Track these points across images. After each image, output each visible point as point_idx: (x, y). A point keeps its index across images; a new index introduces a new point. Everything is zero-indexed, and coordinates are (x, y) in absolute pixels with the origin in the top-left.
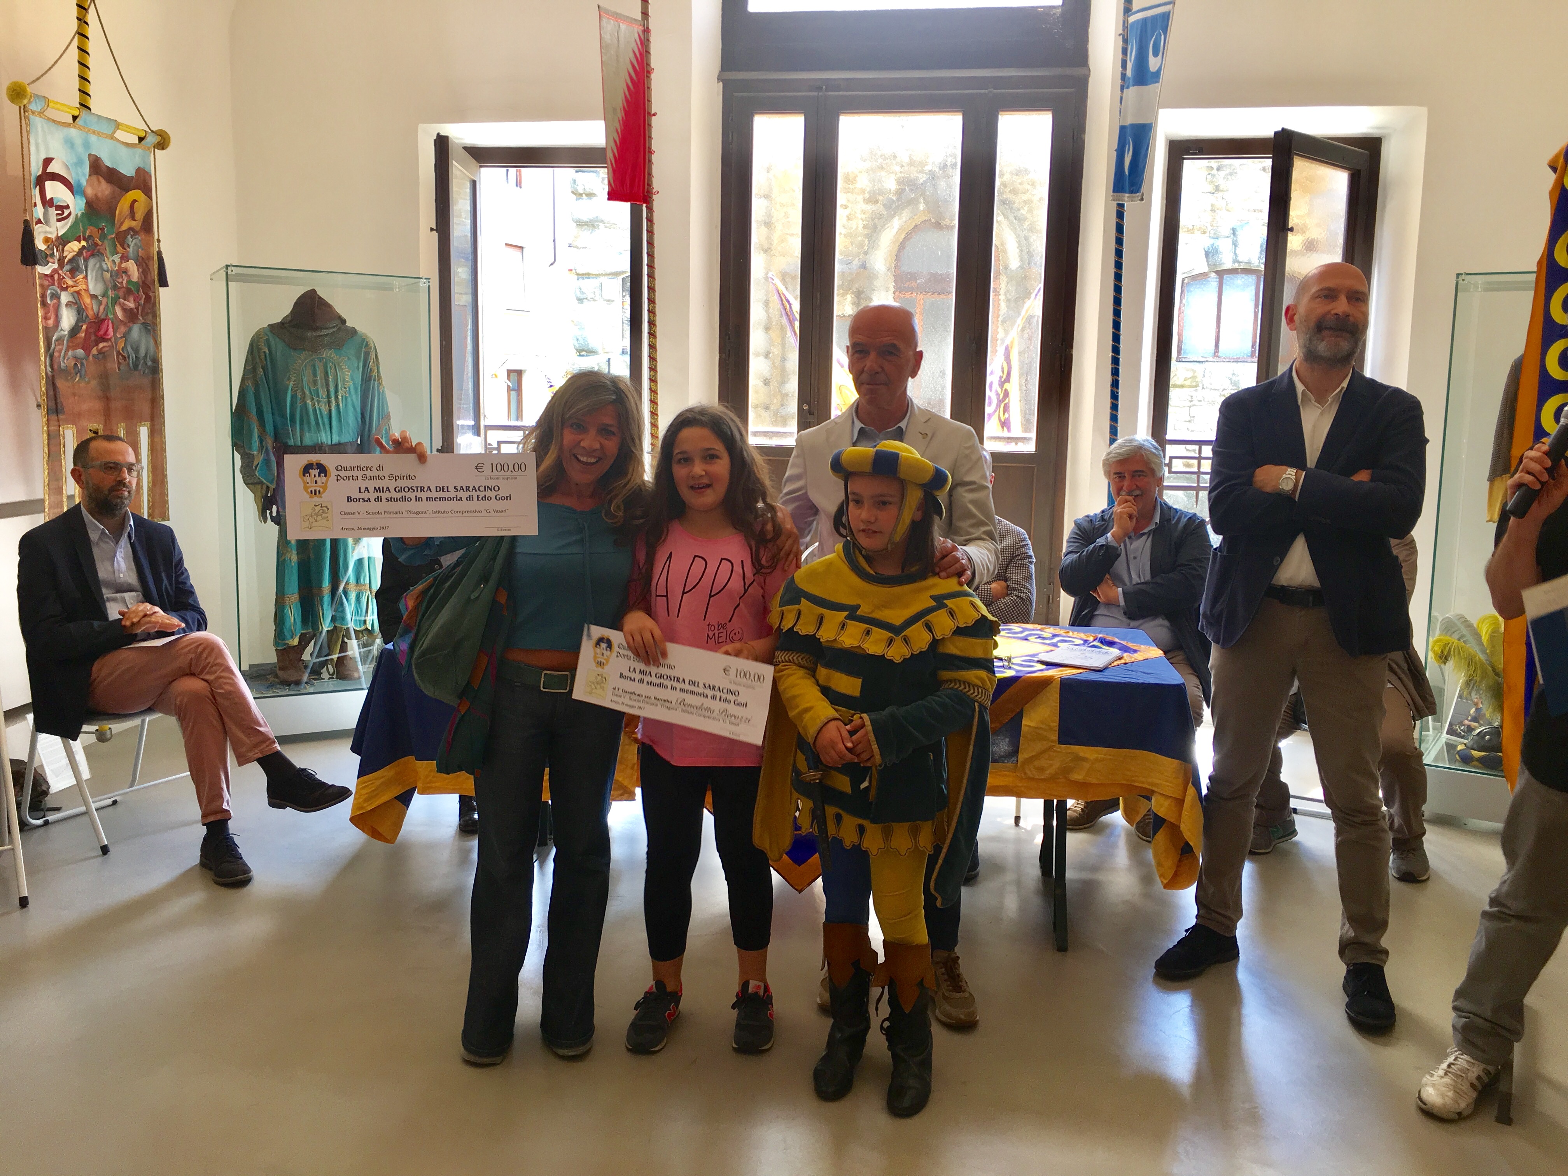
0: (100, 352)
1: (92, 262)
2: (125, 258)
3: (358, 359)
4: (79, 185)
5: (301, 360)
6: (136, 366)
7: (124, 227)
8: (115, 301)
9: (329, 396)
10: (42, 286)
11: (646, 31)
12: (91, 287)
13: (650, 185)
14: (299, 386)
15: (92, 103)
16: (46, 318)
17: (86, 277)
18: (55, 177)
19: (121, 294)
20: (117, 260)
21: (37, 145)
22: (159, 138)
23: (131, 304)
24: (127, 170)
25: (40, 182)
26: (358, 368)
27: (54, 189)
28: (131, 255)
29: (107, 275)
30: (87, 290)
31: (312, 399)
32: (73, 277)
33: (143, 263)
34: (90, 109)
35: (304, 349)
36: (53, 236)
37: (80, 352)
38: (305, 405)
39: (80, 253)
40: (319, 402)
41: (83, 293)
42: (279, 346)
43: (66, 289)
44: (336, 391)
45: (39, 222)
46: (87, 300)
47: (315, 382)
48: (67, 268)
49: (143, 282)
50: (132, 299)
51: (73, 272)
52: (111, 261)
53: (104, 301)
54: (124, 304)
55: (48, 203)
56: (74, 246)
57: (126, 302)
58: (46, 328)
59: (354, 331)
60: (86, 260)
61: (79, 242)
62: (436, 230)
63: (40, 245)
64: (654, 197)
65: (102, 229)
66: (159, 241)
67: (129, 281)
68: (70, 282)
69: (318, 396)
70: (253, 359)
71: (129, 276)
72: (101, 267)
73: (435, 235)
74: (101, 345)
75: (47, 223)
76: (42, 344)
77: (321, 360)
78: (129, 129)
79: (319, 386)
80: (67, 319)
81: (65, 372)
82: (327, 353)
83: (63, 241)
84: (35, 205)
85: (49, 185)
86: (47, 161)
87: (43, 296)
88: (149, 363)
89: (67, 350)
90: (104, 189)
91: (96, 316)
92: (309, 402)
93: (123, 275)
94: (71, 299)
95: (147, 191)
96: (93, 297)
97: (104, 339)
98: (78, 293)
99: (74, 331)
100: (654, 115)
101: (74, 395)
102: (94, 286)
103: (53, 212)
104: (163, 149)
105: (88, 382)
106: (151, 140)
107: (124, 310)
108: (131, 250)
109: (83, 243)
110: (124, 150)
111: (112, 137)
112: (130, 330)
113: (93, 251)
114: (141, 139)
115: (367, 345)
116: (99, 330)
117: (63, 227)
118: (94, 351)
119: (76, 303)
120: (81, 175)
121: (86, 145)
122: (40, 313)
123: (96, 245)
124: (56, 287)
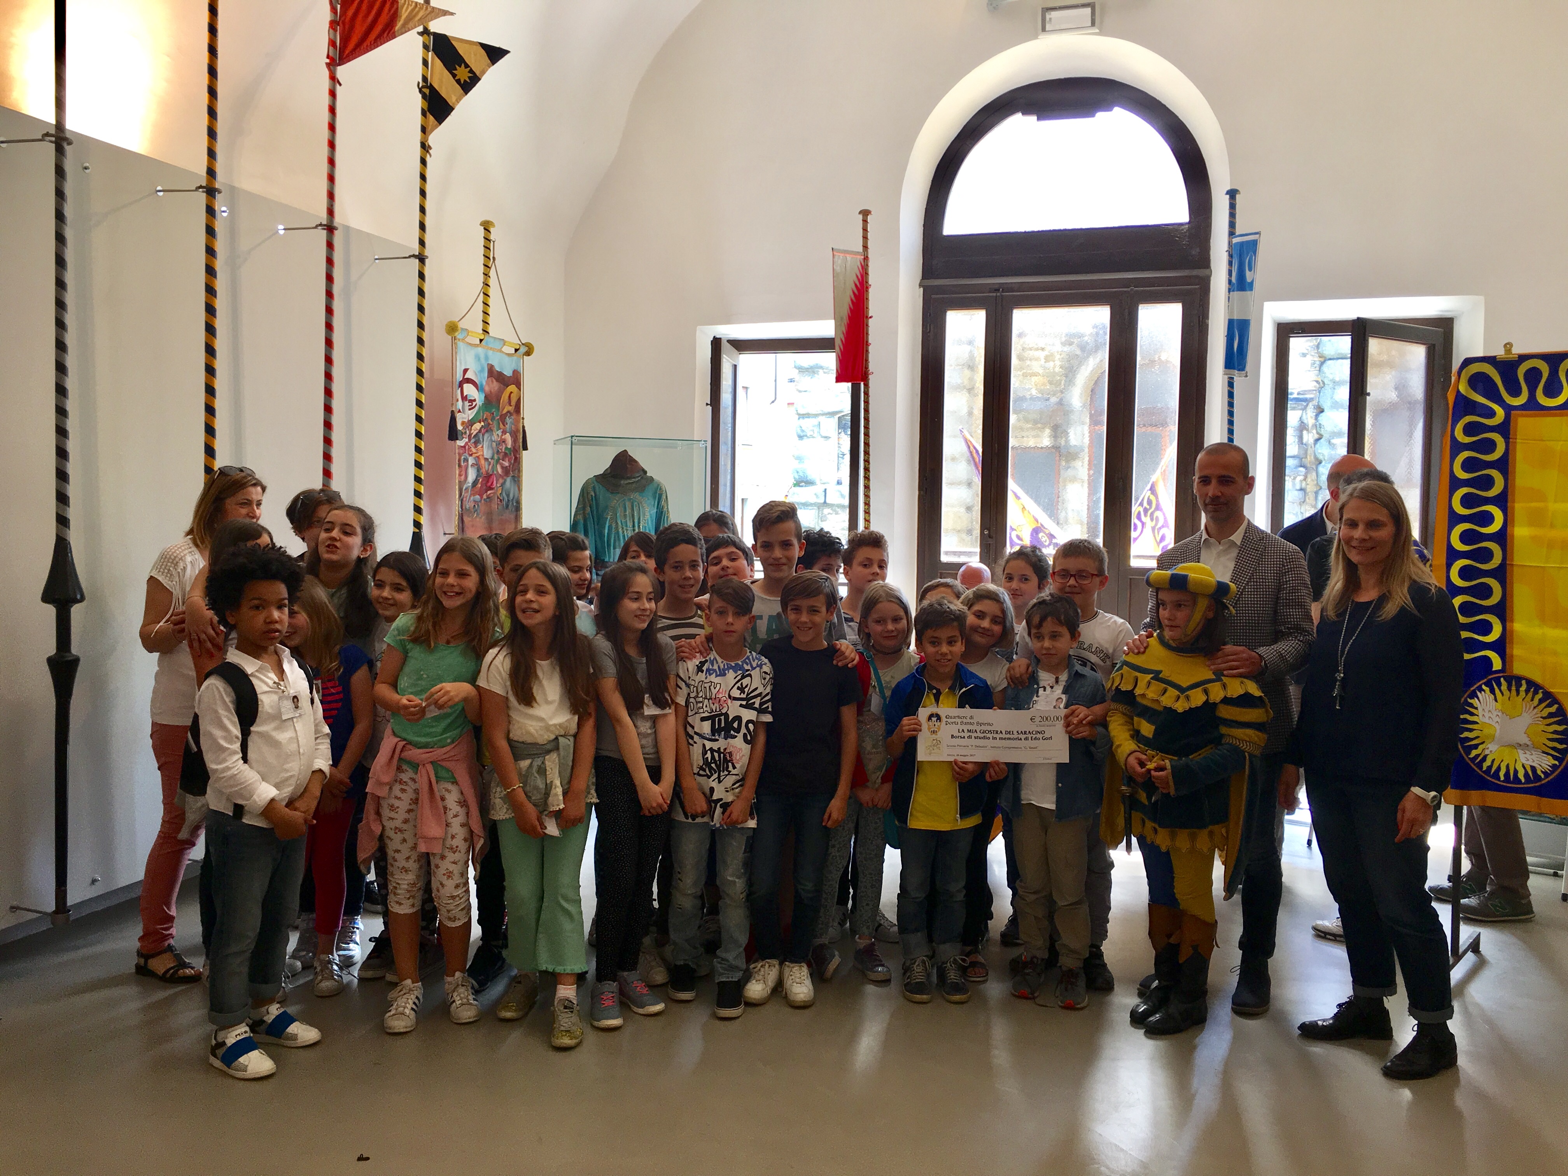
0: (488, 497)
1: (486, 436)
2: (504, 432)
3: (655, 498)
4: (482, 385)
5: (615, 501)
6: (507, 506)
7: (505, 411)
8: (498, 461)
9: (634, 526)
10: (459, 454)
11: (866, 258)
12: (485, 454)
13: (867, 368)
14: (614, 518)
15: (490, 329)
16: (460, 475)
17: (482, 447)
18: (469, 381)
19: (501, 457)
20: (499, 432)
21: (460, 360)
22: (526, 349)
23: (506, 464)
24: (508, 372)
25: (461, 385)
26: (654, 505)
27: (469, 389)
28: (508, 430)
29: (494, 444)
30: (483, 455)
31: (623, 528)
32: (476, 447)
33: (514, 435)
34: (488, 333)
35: (618, 493)
36: (466, 420)
37: (478, 497)
38: (618, 533)
39: (480, 431)
40: (627, 530)
41: (481, 457)
42: (601, 491)
43: (471, 455)
44: (639, 523)
45: (459, 411)
46: (483, 462)
47: (625, 516)
48: (473, 441)
49: (514, 448)
50: (507, 459)
51: (476, 443)
52: (497, 434)
53: (492, 462)
55: (464, 398)
56: (478, 426)
57: (503, 462)
58: (460, 482)
59: (652, 479)
60: (483, 435)
61: (480, 422)
62: (711, 405)
63: (460, 427)
64: (870, 377)
65: (493, 414)
66: (523, 419)
67: (506, 448)
68: (474, 450)
69: (627, 526)
70: (584, 500)
71: (506, 445)
72: (491, 439)
73: (710, 408)
74: (489, 492)
75: (464, 412)
76: (457, 492)
77: (630, 499)
78: (510, 344)
79: (628, 519)
80: (472, 475)
81: (468, 510)
82: (635, 496)
83: (471, 423)
84: (458, 400)
85: (465, 386)
86: (465, 371)
87: (459, 460)
88: (515, 504)
89: (470, 497)
90: (495, 386)
91: (487, 473)
92: (620, 530)
93: (503, 444)
94: (474, 462)
95: (518, 386)
96: (486, 459)
97: (491, 489)
98: (478, 457)
99: (475, 483)
100: (871, 317)
101: (473, 526)
102: (487, 453)
103: (467, 404)
104: (529, 355)
105: (481, 518)
106: (523, 349)
107: (502, 467)
108: (508, 426)
109: (482, 424)
110: (507, 359)
111: (501, 351)
112: (505, 481)
113: (487, 429)
114: (516, 350)
115: (660, 489)
116: (488, 482)
117: (472, 413)
118: (485, 497)
119: (477, 465)
120: (482, 378)
121: (487, 358)
122: (457, 472)
123: (489, 424)
124: (466, 454)
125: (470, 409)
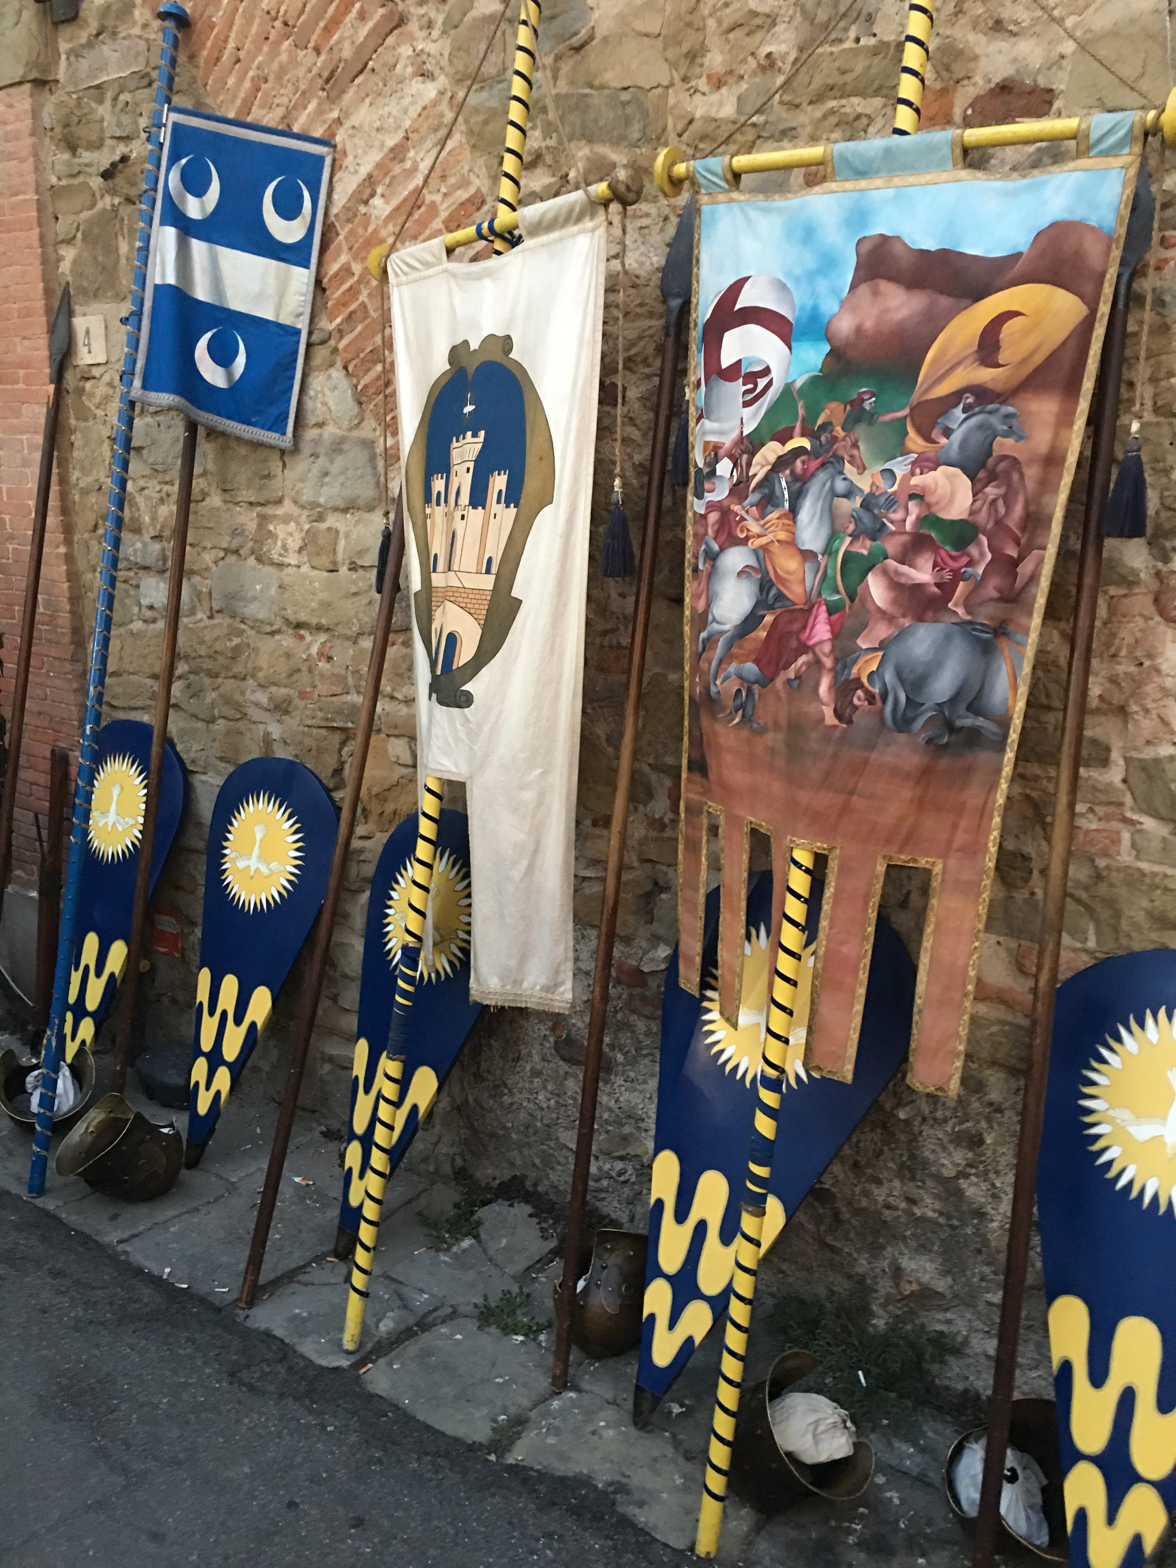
7: (945, 389)
18: (746, 315)
25: (708, 335)
45: (701, 415)
52: (876, 473)
54: (897, 573)
55: (725, 374)
57: (905, 569)
75: (714, 414)
76: (688, 643)
84: (699, 384)
85: (732, 336)
86: (735, 289)
90: (893, 307)
93: (911, 504)
101: (728, 749)
103: (736, 389)
117: (753, 417)
125: (746, 404)
